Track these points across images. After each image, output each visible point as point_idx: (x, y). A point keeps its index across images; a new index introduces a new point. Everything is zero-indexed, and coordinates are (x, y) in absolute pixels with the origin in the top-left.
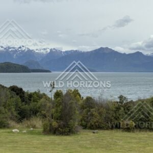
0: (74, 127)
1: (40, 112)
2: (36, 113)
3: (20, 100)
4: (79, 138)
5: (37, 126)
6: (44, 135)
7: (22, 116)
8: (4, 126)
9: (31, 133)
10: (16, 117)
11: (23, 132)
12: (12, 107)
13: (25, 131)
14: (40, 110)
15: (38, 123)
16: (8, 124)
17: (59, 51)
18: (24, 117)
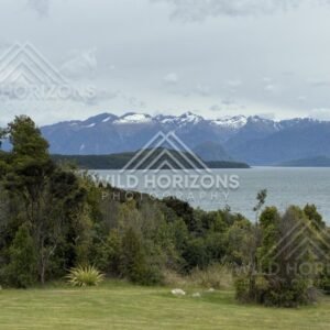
0: (305, 291)
1: (229, 254)
2: (219, 257)
3: (185, 227)
4: (317, 314)
5: (221, 284)
6: (239, 304)
7: (191, 262)
8: (154, 281)
9: (211, 298)
10: (179, 262)
11: (194, 295)
12: (169, 240)
13: (198, 294)
14: (228, 250)
15: (226, 277)
16: (162, 277)
17: (268, 121)
18: (193, 264)
